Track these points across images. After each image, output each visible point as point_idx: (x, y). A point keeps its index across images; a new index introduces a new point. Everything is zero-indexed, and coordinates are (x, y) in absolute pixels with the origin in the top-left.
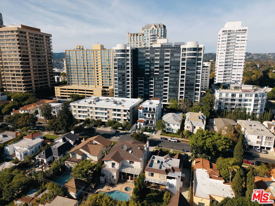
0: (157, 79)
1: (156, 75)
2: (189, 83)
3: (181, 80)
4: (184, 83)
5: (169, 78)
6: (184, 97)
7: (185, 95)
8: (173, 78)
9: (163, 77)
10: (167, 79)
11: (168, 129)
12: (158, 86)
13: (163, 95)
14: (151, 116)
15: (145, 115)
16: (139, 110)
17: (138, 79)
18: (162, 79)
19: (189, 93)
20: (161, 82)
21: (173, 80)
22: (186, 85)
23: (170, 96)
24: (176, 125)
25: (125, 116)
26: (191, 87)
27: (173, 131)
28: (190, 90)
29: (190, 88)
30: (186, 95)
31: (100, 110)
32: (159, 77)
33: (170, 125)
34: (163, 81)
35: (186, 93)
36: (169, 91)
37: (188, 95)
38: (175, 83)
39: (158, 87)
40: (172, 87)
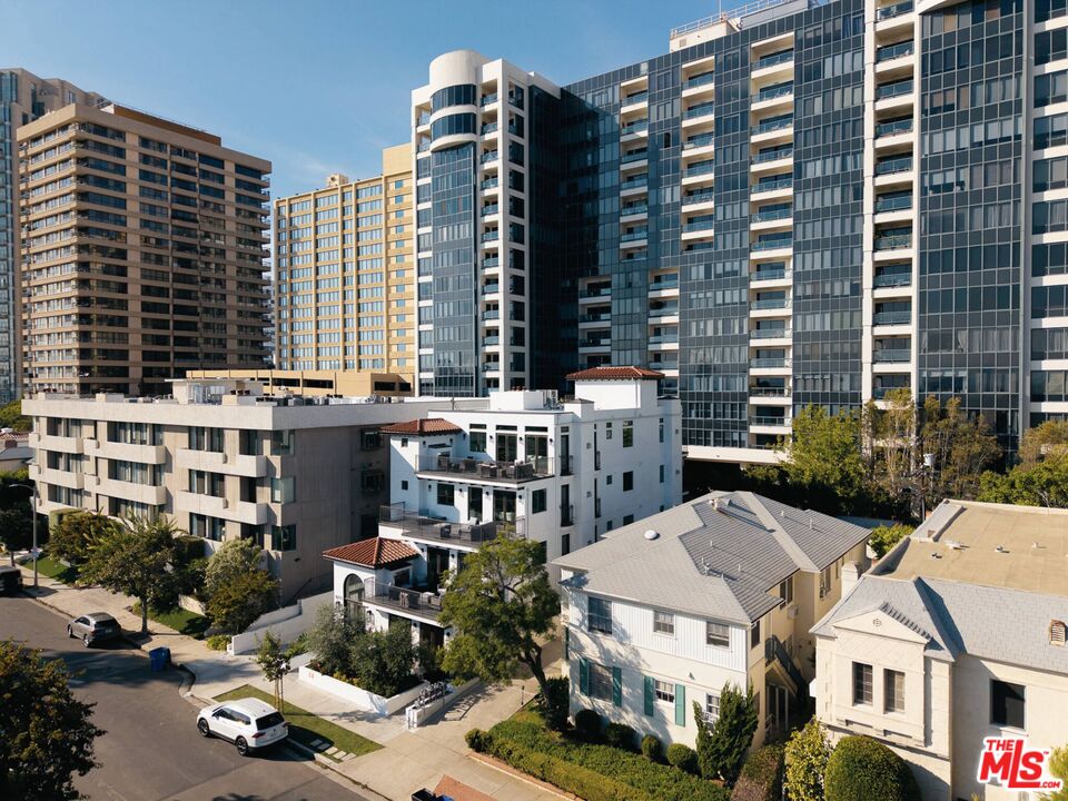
0: (702, 275)
1: (690, 246)
2: (962, 238)
3: (880, 231)
4: (912, 253)
5: (789, 251)
6: (921, 380)
7: (921, 364)
8: (828, 254)
9: (745, 253)
10: (776, 268)
11: (590, 678)
12: (710, 324)
13: (752, 393)
14: (488, 503)
15: (446, 495)
16: (396, 444)
17: (575, 287)
18: (734, 273)
19: (963, 337)
20: (733, 296)
21: (827, 265)
22: (930, 261)
23: (806, 397)
24: (691, 631)
25: (249, 488)
26: (989, 277)
27: (649, 710)
28: (975, 306)
29: (975, 293)
30: (933, 363)
31: (133, 441)
32: (719, 256)
33: (619, 613)
34: (746, 282)
35: (936, 341)
36: (795, 358)
37: (960, 363)
38: (847, 291)
39: (710, 333)
40: (819, 322)
